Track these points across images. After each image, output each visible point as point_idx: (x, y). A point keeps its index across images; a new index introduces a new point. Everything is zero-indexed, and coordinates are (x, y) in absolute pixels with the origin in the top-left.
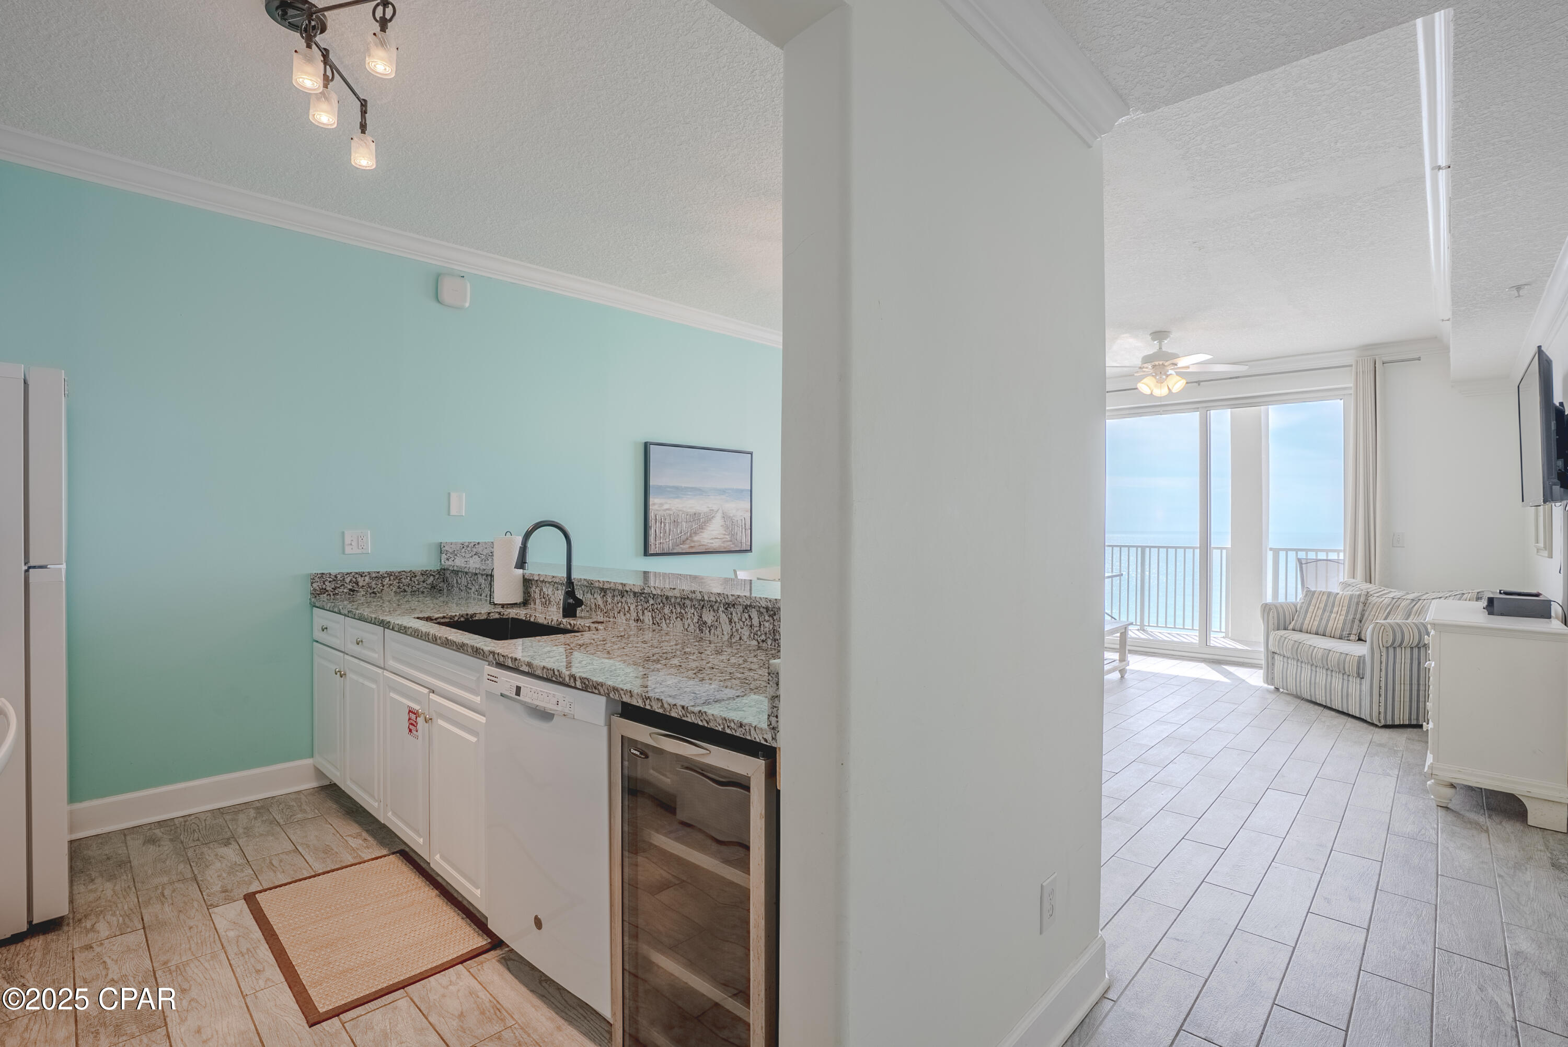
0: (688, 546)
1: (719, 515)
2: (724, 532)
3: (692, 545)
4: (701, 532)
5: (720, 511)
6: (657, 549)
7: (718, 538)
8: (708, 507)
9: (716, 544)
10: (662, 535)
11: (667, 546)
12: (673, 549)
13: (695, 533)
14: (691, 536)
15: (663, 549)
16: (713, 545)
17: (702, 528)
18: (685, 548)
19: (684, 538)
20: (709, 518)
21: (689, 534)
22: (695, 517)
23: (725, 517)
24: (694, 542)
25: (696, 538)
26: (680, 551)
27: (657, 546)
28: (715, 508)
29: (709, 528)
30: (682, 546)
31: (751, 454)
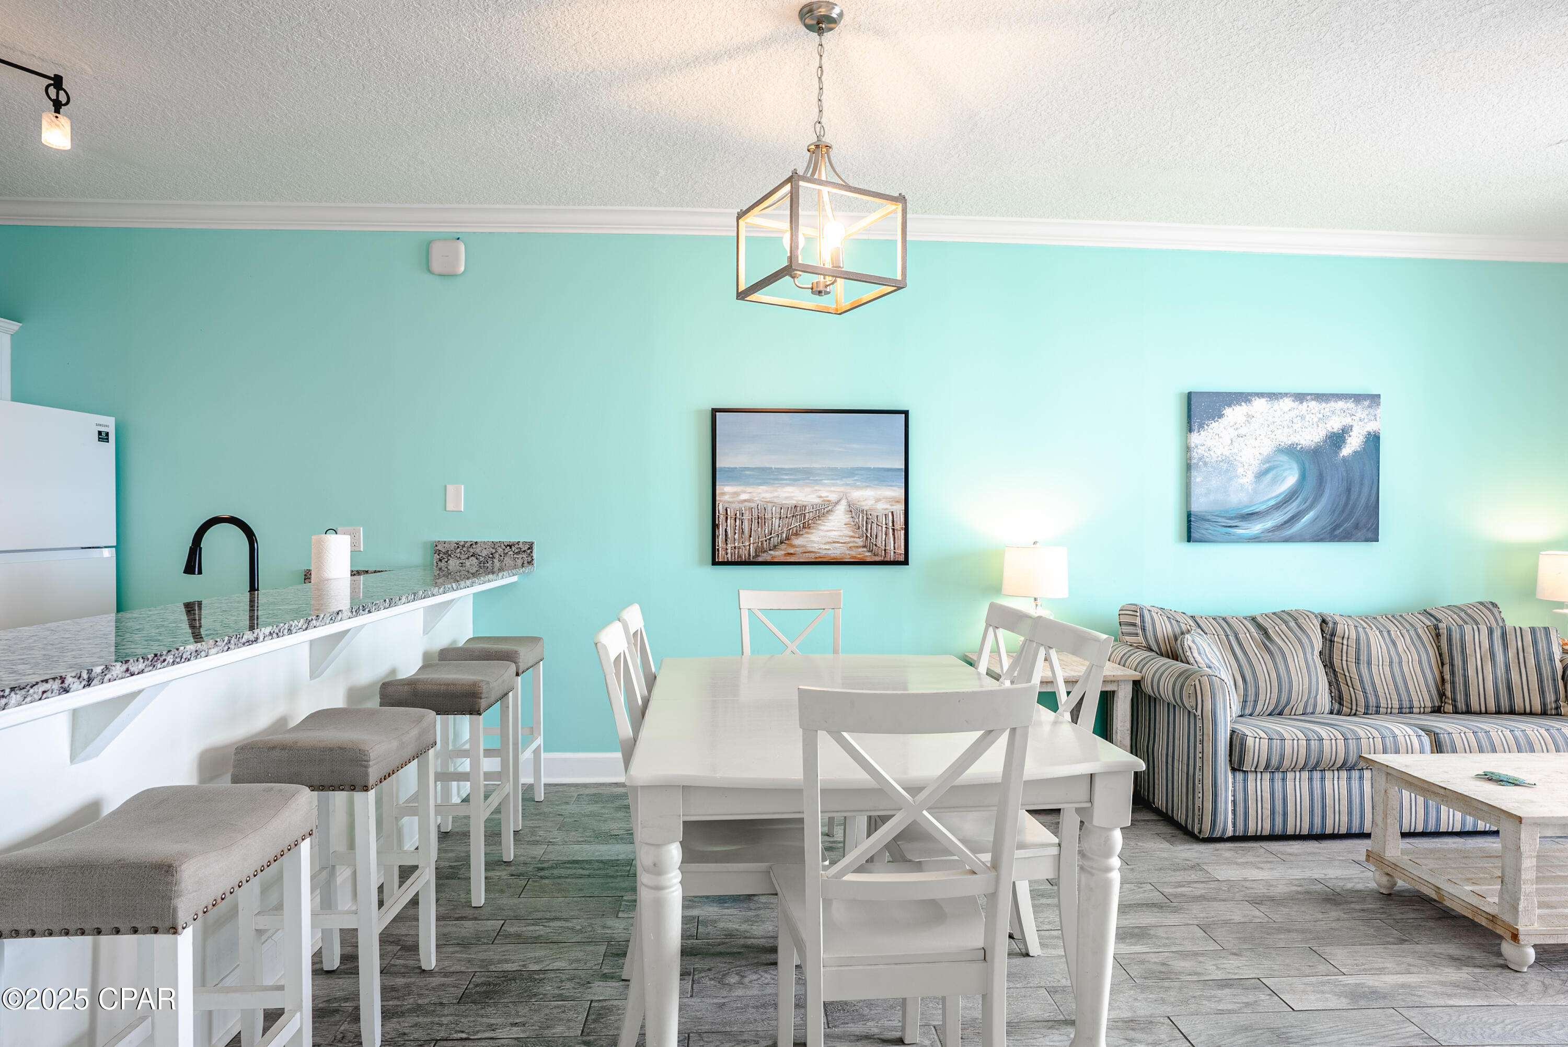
0: (783, 552)
1: (842, 508)
2: (851, 534)
3: (792, 551)
4: (807, 533)
5: (844, 502)
6: (729, 555)
7: (838, 542)
8: (821, 497)
9: (836, 552)
10: (736, 536)
11: (747, 553)
12: (757, 556)
13: (797, 534)
14: (788, 538)
15: (740, 556)
16: (829, 552)
17: (806, 526)
18: (779, 555)
19: (775, 540)
20: (822, 512)
21: (784, 535)
22: (798, 511)
23: (853, 510)
24: (793, 546)
25: (797, 541)
26: (769, 559)
27: (729, 551)
28: (833, 497)
29: (822, 528)
30: (771, 552)
31: (906, 413)
